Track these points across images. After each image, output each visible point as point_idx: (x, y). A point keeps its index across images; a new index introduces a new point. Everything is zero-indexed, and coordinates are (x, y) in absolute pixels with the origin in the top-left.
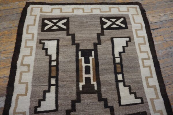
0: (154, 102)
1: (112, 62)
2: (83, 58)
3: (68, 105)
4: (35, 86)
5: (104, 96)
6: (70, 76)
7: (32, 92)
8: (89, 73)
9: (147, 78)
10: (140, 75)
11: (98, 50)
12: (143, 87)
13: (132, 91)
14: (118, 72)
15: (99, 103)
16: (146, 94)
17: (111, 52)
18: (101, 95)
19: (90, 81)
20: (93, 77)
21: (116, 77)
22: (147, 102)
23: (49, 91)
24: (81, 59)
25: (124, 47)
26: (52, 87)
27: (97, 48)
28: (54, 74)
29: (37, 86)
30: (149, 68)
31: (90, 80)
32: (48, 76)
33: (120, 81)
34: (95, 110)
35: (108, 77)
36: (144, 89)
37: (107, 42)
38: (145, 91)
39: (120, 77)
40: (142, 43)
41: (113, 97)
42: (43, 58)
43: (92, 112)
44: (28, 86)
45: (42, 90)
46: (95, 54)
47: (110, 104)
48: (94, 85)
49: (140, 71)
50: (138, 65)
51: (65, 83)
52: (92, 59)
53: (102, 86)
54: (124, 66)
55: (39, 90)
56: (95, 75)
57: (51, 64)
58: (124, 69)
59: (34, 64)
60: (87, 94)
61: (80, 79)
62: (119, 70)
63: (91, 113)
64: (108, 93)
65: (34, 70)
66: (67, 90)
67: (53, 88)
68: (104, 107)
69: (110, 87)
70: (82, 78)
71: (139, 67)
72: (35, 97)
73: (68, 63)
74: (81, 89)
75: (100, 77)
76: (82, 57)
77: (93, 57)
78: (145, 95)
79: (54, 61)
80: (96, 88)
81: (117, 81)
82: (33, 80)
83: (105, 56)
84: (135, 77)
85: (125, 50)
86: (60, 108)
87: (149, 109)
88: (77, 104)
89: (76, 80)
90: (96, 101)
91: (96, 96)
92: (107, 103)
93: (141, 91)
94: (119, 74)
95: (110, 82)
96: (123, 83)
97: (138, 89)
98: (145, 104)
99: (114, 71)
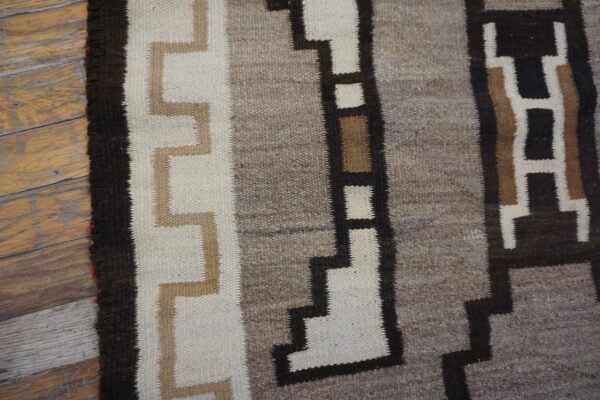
2: (507, 65)
3: (452, 329)
4: (259, 233)
6: (450, 168)
7: (244, 268)
8: (548, 154)
19: (555, 195)
20: (569, 172)
23: (342, 259)
26: (355, 235)
28: (357, 159)
29: (270, 235)
31: (553, 188)
32: (325, 171)
42: (280, 59)
43: (569, 357)
44: (215, 235)
45: (304, 257)
46: (569, 40)
48: (573, 215)
51: (426, 211)
52: (559, 68)
55: (286, 255)
56: (576, 164)
57: (333, 98)
59: (234, 97)
60: (540, 264)
61: (503, 186)
63: (564, 361)
65: (235, 139)
66: (438, 250)
67: (364, 244)
72: (269, 297)
73: (429, 94)
74: (510, 242)
76: (503, 58)
77: (562, 58)
79: (347, 79)
80: (583, 234)
82: (239, 199)
86: (410, 350)
88: (496, 321)
89: (481, 195)
90: (588, 298)
91: (586, 273)
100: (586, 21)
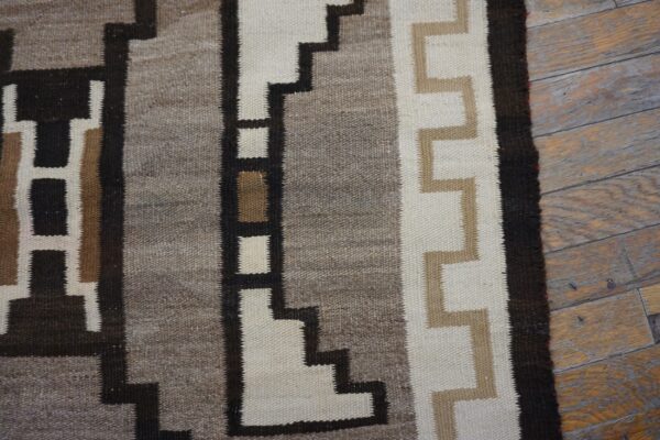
0: (458, 417)
1: (216, 152)
2: (28, 130)
5: (142, 374)
8: (61, 230)
9: (434, 262)
10: (390, 242)
11: (133, 76)
12: (403, 321)
13: (324, 347)
14: (243, 219)
15: (104, 411)
16: (413, 362)
17: (216, 87)
18: (125, 367)
19: (63, 276)
20: (84, 251)
21: (230, 255)
22: (413, 417)
24: (18, 135)
25: (306, 52)
27: (126, 58)
30: (460, 193)
31: (63, 268)
33: (254, 281)
35: (179, 257)
36: (403, 334)
37: (195, 15)
38: (412, 345)
39: (253, 253)
40: (443, 25)
41: (197, 376)
46: (106, 102)
47: (174, 421)
48: (80, 300)
49: (398, 217)
50: (386, 177)
52: (89, 133)
53: (131, 311)
54: (288, 182)
56: (95, 241)
58: (290, 202)
60: (36, 354)
61: (2, 264)
62: (253, 207)
64: (166, 352)
68: (132, 436)
69: (185, 318)
70: (16, 256)
71: (396, 186)
74: (1, 326)
75: (128, 251)
76: (24, 123)
77: (95, 121)
78: (408, 369)
80: (94, 323)
81: (233, 282)
83: (167, 116)
84: (358, 255)
85: (316, 69)
90: (90, 398)
91: (92, 369)
92: (157, 413)
93: (387, 344)
94: (250, 236)
95: (186, 284)
96: (272, 292)
97: (364, 335)
98: (394, 425)
99: (222, 215)
100: (129, 78)
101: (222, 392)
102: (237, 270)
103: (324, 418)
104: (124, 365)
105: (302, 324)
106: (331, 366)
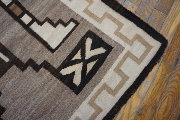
0: (91, 11)
5: (25, 59)
12: (65, 5)
13: (55, 22)
14: (18, 15)
15: (25, 73)
16: (74, 10)
18: (21, 61)
21: (22, 23)
22: (83, 18)
33: (31, 23)
34: (28, 86)
35: (12, 32)
36: (67, 7)
38: (70, 7)
39: (26, 19)
41: (37, 49)
47: (40, 61)
53: (12, 50)
58: (24, 4)
62: (18, 11)
64: (26, 51)
68: (35, 72)
69: (24, 42)
78: (74, 12)
80: (7, 60)
81: (27, 27)
87: (91, 24)
90: (20, 73)
91: (15, 68)
92: (35, 63)
93: (66, 11)
94: (22, 17)
95: (18, 36)
96: (36, 22)
97: (61, 13)
98: (81, 23)
99: (13, 18)
101: (44, 47)
102: (26, 24)
103: (67, 33)
104: (20, 61)
105: (47, 22)
106: (60, 24)
